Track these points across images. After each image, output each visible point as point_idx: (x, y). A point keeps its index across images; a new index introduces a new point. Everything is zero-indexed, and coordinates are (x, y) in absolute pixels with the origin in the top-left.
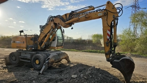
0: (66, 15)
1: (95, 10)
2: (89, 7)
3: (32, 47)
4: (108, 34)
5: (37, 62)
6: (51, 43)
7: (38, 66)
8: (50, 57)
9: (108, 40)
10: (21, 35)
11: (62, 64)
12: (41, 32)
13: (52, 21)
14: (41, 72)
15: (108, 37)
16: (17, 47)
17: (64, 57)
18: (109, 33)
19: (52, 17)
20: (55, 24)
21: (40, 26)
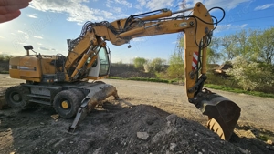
0: (119, 22)
1: (174, 16)
2: (163, 10)
3: (53, 78)
4: (194, 60)
5: (65, 105)
6: (89, 70)
7: (67, 113)
8: (90, 95)
9: (194, 68)
10: (28, 55)
11: (107, 102)
12: (70, 51)
13: (91, 31)
14: (74, 126)
15: (194, 65)
16: (22, 78)
17: (111, 93)
18: (196, 57)
19: (92, 24)
20: (98, 37)
21: (68, 41)
